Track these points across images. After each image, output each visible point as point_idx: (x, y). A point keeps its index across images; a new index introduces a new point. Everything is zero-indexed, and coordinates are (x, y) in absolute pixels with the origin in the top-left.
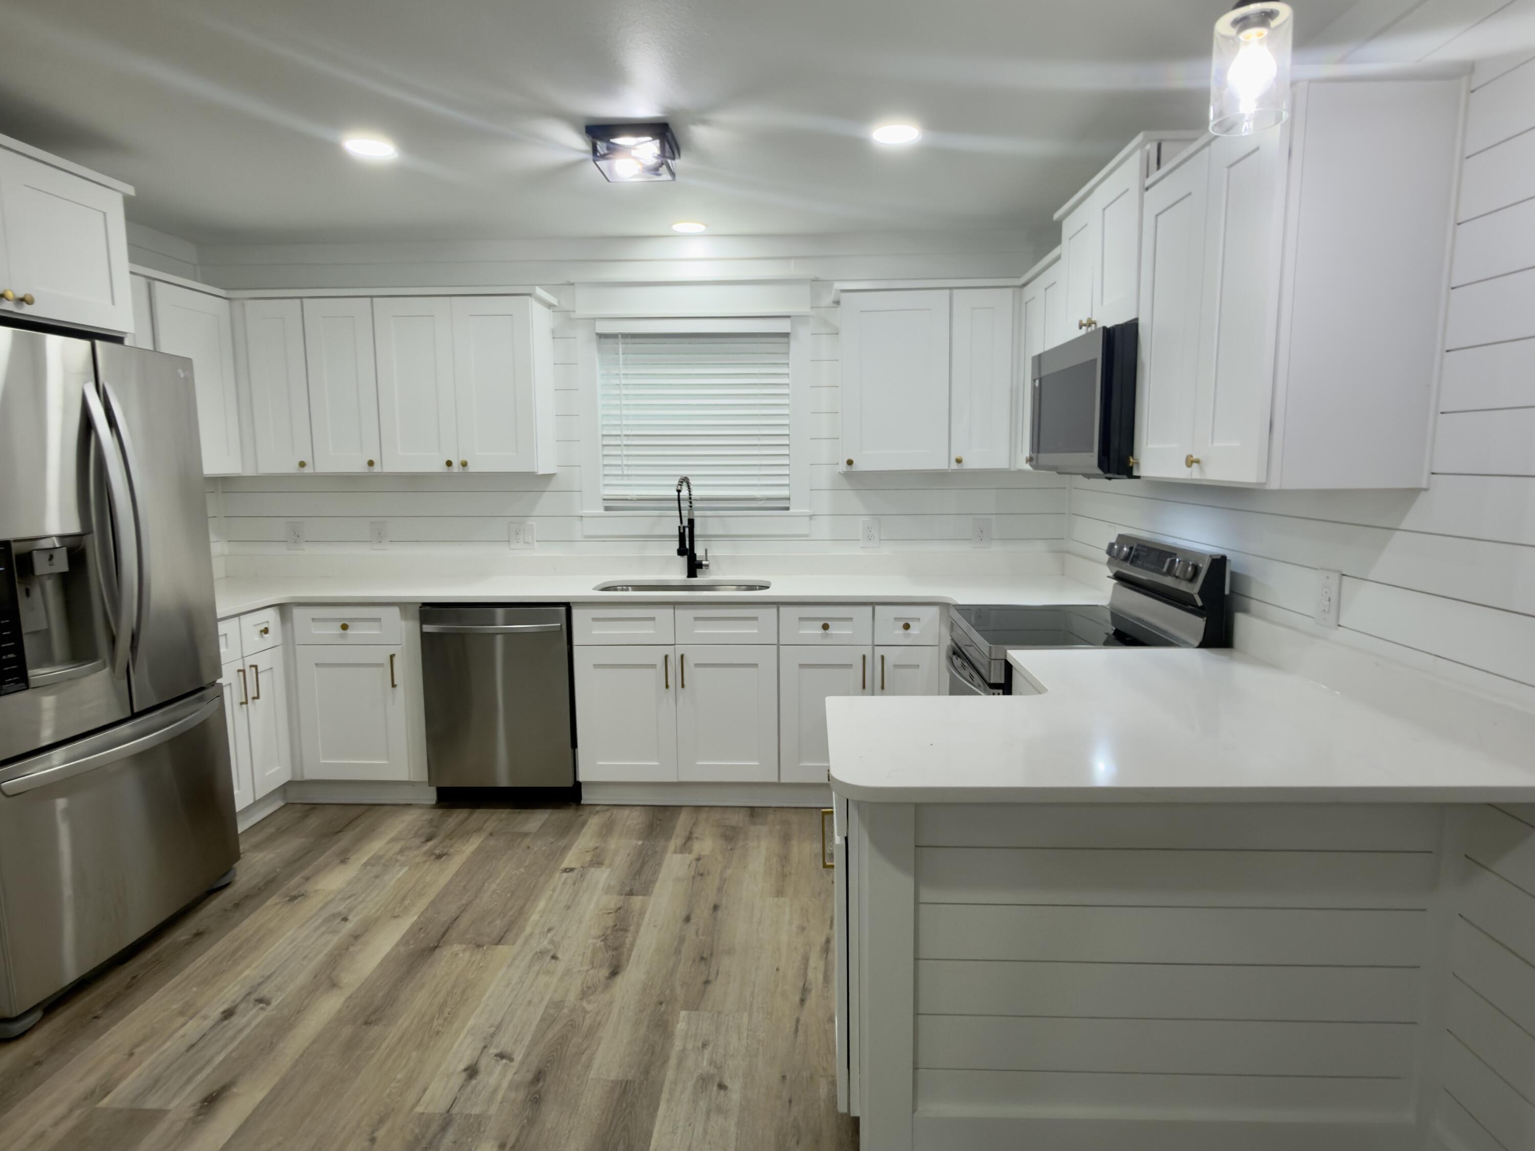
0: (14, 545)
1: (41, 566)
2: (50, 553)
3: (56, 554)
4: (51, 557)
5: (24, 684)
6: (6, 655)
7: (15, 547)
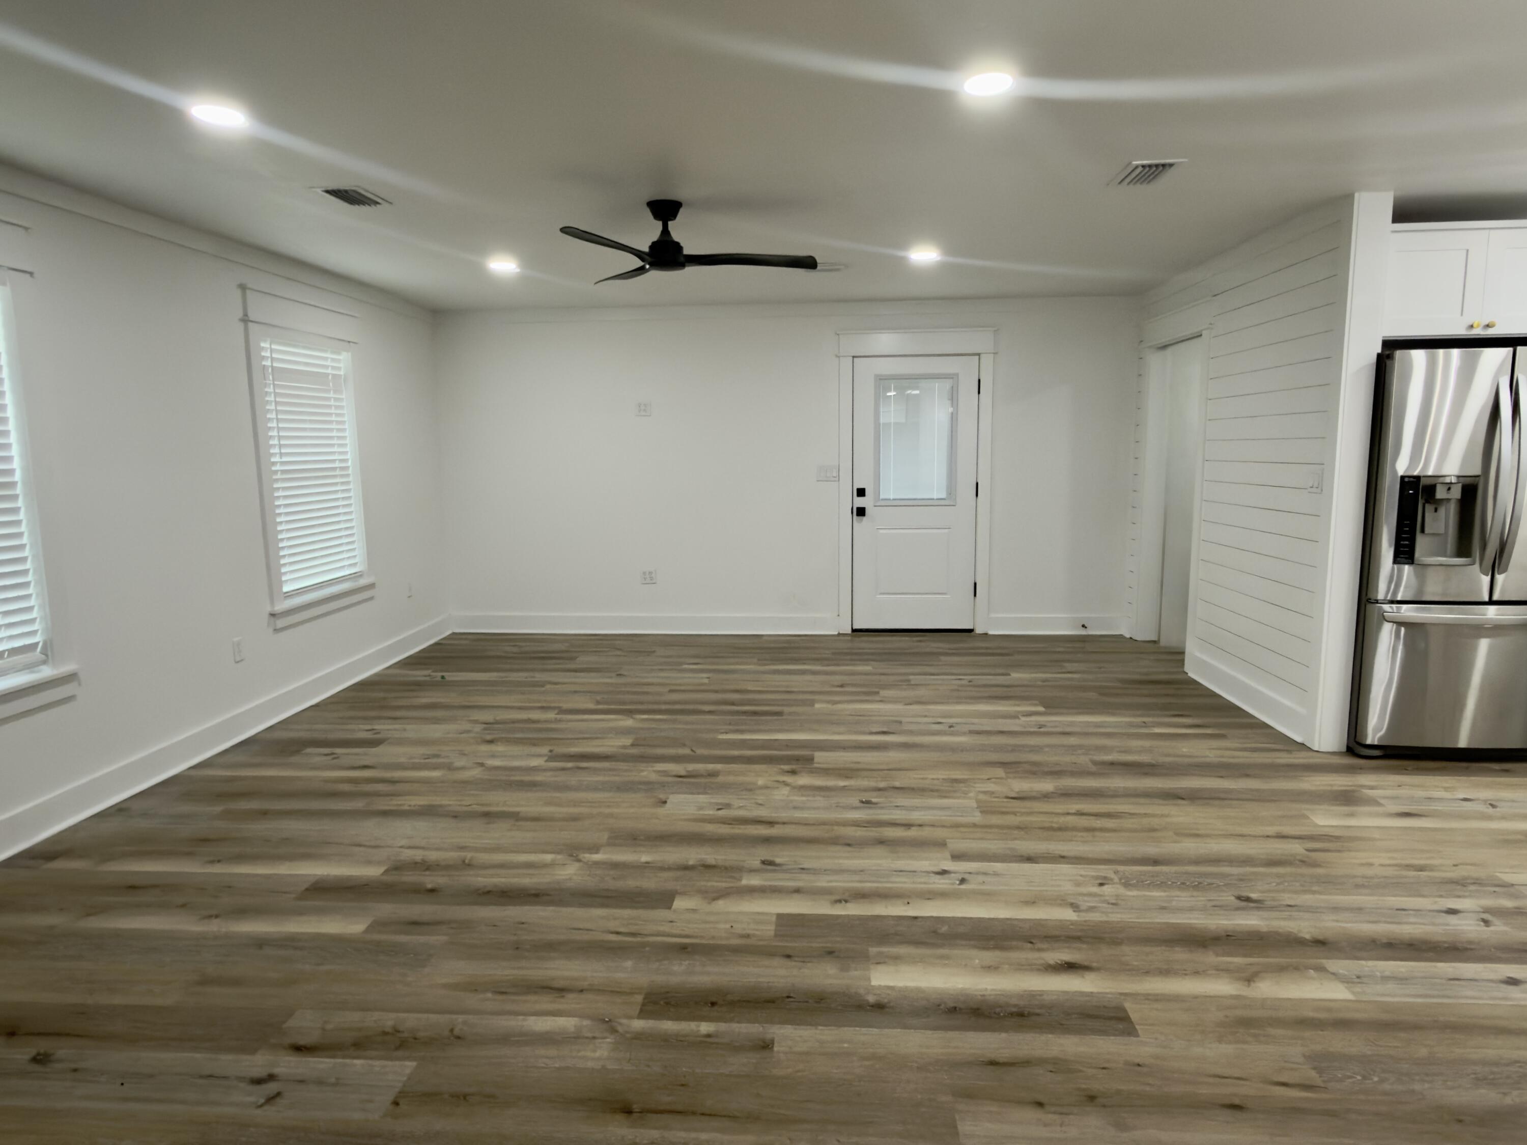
0: (1422, 479)
1: (1440, 493)
2: (1449, 487)
3: (1454, 488)
4: (1449, 489)
5: (1410, 561)
6: (1404, 541)
7: (1423, 482)
